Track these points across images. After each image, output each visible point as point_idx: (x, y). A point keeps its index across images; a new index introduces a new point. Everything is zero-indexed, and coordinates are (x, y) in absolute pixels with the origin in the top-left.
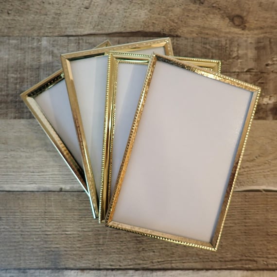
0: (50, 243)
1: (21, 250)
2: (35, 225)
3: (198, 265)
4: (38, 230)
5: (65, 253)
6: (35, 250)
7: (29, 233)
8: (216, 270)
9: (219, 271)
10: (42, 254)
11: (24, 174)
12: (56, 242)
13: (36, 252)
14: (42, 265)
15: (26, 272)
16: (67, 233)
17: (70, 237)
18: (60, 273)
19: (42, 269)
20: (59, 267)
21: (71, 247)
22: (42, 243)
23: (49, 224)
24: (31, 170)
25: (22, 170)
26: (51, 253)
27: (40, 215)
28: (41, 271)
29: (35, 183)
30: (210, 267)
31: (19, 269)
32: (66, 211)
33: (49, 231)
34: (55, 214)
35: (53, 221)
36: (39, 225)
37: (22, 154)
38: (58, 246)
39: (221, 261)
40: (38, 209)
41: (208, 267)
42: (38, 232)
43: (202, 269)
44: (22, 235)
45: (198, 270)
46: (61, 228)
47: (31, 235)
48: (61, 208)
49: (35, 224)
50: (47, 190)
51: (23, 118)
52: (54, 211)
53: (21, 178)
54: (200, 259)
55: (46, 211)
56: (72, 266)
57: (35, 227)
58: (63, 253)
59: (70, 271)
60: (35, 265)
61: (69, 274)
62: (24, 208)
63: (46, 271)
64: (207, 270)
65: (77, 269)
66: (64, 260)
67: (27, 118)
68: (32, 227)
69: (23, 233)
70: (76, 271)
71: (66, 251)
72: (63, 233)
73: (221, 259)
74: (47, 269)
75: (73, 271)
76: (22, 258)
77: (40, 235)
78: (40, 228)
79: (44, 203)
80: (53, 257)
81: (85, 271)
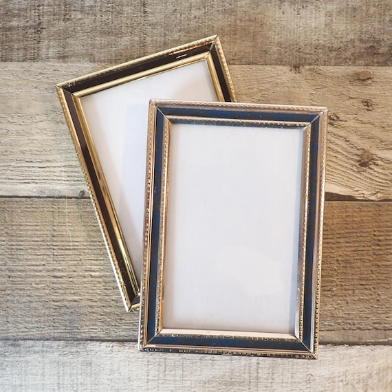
0: (62, 291)
1: (8, 304)
2: (34, 260)
3: (335, 337)
4: (40, 268)
5: (90, 310)
6: (34, 305)
7: (23, 274)
8: (367, 344)
9: (373, 347)
10: (47, 312)
11: (13, 164)
12: (73, 291)
13: (36, 309)
14: (47, 331)
15: (19, 346)
16: (93, 274)
17: (100, 282)
18: (81, 347)
19: (47, 340)
20: (79, 337)
21: (101, 300)
22: (47, 292)
23: (60, 258)
24: (28, 157)
25: (10, 157)
26: (63, 310)
27: (43, 241)
28: (46, 343)
29: (34, 181)
30: (356, 340)
31: (7, 339)
32: (92, 233)
33: (59, 270)
34: (71, 239)
35: (67, 252)
36: (43, 260)
37: (10, 127)
38: (76, 298)
39: (376, 329)
40: (41, 230)
41: (351, 339)
42: (41, 271)
43: (342, 344)
44: (9, 277)
45: (335, 344)
46: (82, 265)
47: (27, 277)
48: (83, 228)
49: (35, 257)
50: (56, 194)
51: (11, 60)
52: (70, 233)
53: (9, 172)
54: (339, 324)
55: (55, 233)
56: (101, 335)
57: (34, 263)
58: (85, 310)
59: (98, 343)
60: (35, 333)
61: (98, 349)
62: (14, 227)
63: (55, 344)
64: (351, 344)
65: (112, 341)
66: (87, 324)
67: (18, 61)
68: (29, 263)
69: (12, 274)
70: (111, 344)
71: (91, 307)
72: (87, 273)
73: (376, 325)
74: (55, 339)
75: (104, 344)
76: (10, 319)
77: (43, 276)
78: (44, 265)
79: (52, 219)
80: (67, 317)
81: (126, 344)
